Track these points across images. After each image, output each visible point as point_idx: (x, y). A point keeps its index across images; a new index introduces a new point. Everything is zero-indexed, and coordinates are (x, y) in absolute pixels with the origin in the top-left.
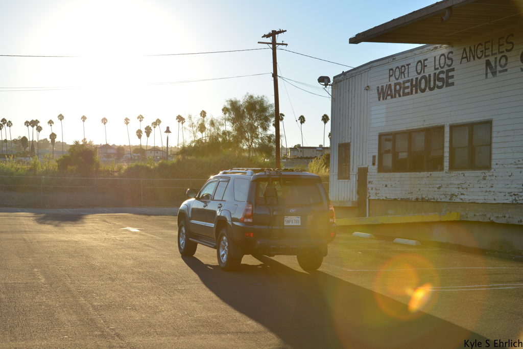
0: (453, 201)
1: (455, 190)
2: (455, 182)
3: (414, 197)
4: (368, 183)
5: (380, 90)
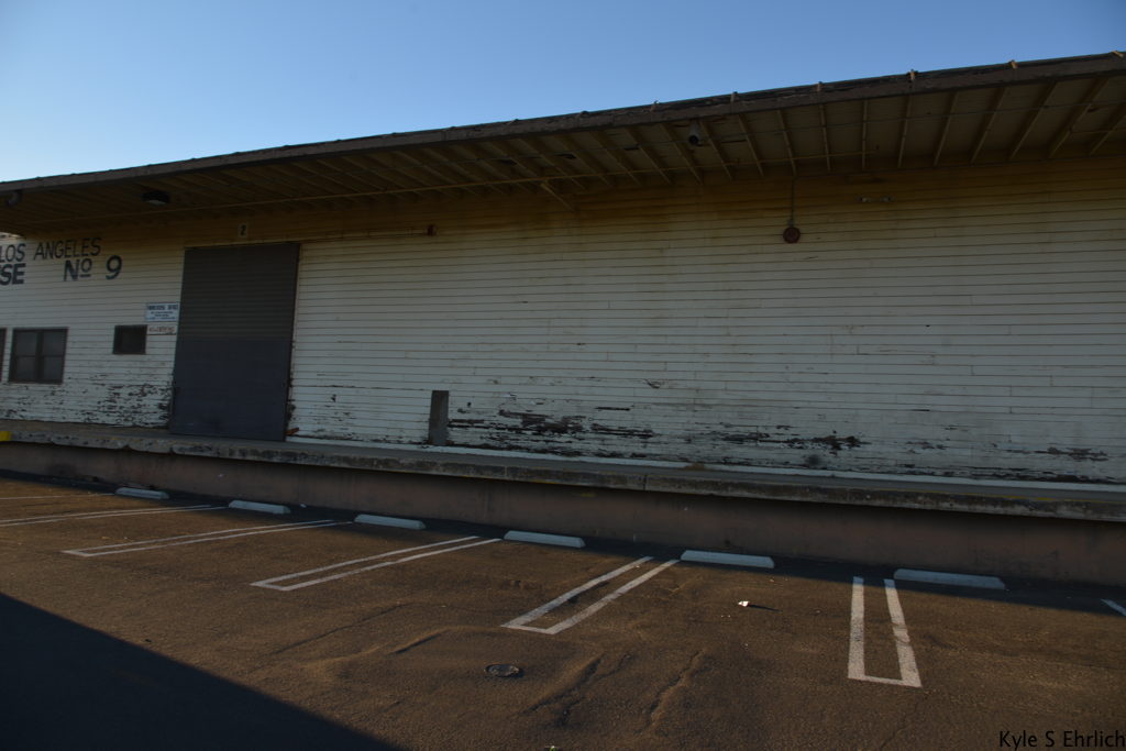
0: (10, 418)
1: (13, 406)
2: (15, 396)
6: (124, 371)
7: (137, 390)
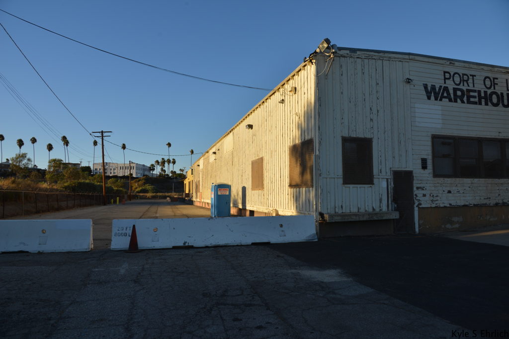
3: (492, 202)
4: (415, 189)
5: (429, 89)
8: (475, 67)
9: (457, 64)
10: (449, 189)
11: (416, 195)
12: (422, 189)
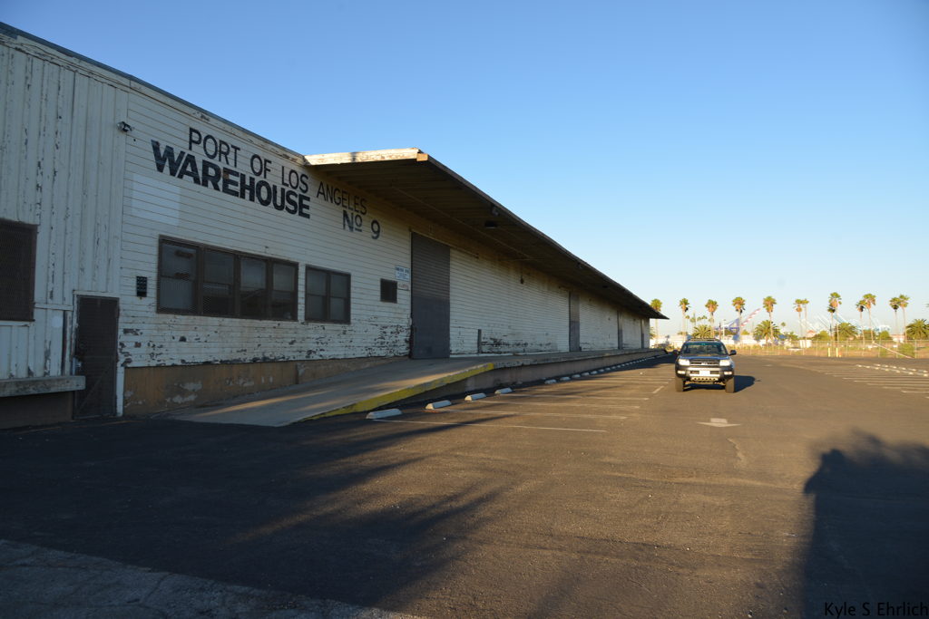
0: (311, 358)
1: (313, 346)
2: (312, 336)
3: (249, 357)
4: (120, 332)
5: (162, 152)
6: (386, 315)
7: (394, 330)
8: (241, 134)
9: (213, 121)
10: (182, 334)
11: (122, 345)
12: (135, 332)
